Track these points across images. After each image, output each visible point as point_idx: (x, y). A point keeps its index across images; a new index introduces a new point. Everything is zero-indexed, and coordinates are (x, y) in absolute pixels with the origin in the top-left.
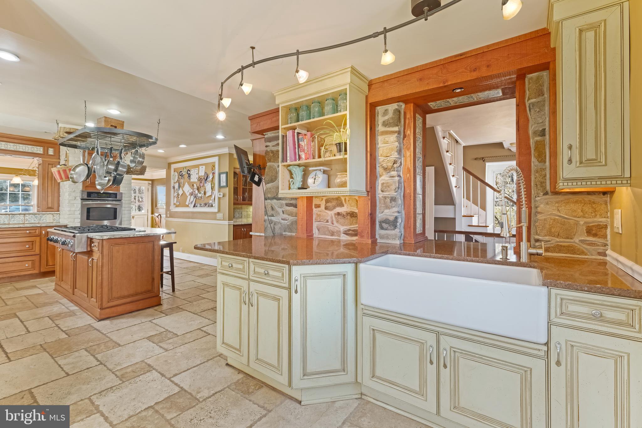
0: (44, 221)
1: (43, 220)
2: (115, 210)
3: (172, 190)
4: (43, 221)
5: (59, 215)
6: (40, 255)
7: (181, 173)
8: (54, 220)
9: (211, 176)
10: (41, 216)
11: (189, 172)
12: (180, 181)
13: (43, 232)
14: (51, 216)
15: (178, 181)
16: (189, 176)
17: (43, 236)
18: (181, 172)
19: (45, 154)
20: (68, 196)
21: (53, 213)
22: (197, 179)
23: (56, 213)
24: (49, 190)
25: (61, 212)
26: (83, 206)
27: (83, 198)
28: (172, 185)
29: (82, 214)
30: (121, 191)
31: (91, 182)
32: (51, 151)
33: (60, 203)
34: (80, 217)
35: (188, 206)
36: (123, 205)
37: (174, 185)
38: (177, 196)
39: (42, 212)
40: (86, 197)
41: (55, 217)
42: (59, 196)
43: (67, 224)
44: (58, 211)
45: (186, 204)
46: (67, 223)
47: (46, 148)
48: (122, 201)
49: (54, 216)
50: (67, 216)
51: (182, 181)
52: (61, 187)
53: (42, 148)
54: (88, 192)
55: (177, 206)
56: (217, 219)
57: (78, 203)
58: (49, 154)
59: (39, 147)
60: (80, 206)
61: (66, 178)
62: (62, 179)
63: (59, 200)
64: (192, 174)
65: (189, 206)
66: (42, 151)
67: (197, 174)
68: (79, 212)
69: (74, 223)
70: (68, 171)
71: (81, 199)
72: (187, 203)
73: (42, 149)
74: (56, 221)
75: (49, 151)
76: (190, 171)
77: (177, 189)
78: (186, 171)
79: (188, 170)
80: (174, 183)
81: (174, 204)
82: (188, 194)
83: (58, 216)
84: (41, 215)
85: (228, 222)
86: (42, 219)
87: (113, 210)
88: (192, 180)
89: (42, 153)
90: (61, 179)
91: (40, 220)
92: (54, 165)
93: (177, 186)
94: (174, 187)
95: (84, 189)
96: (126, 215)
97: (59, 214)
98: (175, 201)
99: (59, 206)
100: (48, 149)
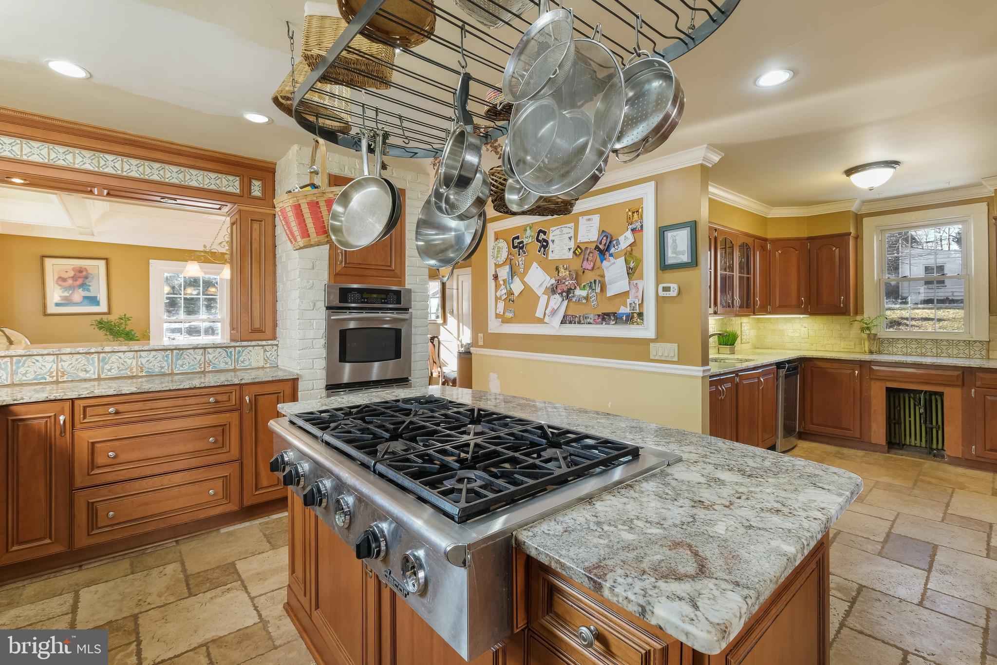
0: (247, 363)
1: (243, 362)
2: (398, 332)
3: (491, 284)
4: (243, 365)
5: (275, 348)
6: (241, 461)
7: (516, 241)
8: (266, 361)
9: (625, 240)
10: (239, 352)
11: (545, 237)
12: (515, 261)
13: (247, 398)
14: (260, 350)
15: (509, 261)
16: (544, 245)
17: (246, 410)
18: (517, 238)
19: (245, 194)
20: (298, 301)
21: (264, 343)
22: (572, 251)
23: (270, 342)
24: (254, 287)
25: (280, 341)
26: (330, 324)
27: (331, 305)
28: (491, 271)
29: (329, 346)
30: (407, 286)
31: (346, 263)
32: (257, 189)
33: (278, 318)
34: (325, 355)
35: (541, 321)
36: (414, 322)
37: (496, 271)
38: (504, 297)
39: (242, 341)
40: (336, 302)
41: (268, 354)
42: (275, 301)
43: (298, 375)
44: (274, 338)
45: (537, 315)
46: (298, 372)
47: (246, 179)
48: (410, 310)
49: (265, 351)
50: (298, 352)
51: (520, 260)
52: (278, 279)
53: (238, 178)
54: (340, 289)
55: (505, 321)
56: (652, 357)
57: (319, 318)
58: (253, 194)
59: (231, 178)
60: (323, 325)
61: (318, 234)
62: (309, 236)
63: (275, 311)
64: (553, 241)
65: (546, 320)
66: (238, 186)
67: (570, 238)
68: (323, 341)
69: (312, 371)
70: (324, 209)
71: (328, 308)
72: (539, 314)
73: (238, 182)
74: (271, 364)
75: (252, 188)
76: (545, 233)
77: (504, 281)
78: (533, 234)
79: (541, 231)
80: (497, 266)
81: (497, 316)
82: (539, 292)
83: (274, 350)
84: (240, 349)
85: (702, 369)
86: (241, 359)
87: (393, 333)
88: (551, 256)
89: (238, 191)
90: (303, 237)
91: (238, 361)
92: (263, 222)
93: (504, 273)
94: (496, 277)
95: (332, 283)
96: (418, 345)
97: (277, 345)
98: (501, 310)
99: (275, 325)
100: (250, 182)
